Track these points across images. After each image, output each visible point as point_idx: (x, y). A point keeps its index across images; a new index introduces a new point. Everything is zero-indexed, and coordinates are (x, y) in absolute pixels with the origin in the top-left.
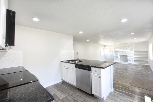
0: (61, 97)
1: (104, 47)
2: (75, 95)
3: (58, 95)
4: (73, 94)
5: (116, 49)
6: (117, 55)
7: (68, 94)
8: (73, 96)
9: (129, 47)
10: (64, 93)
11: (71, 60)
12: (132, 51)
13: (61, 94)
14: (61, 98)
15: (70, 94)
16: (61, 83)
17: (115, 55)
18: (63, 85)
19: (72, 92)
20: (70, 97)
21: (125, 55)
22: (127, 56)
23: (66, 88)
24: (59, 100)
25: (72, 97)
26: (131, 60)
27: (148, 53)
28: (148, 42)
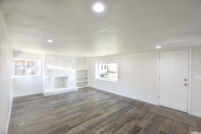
9: (70, 62)
12: (74, 70)
21: (65, 76)
26: (73, 83)
27: (89, 72)
28: (88, 59)
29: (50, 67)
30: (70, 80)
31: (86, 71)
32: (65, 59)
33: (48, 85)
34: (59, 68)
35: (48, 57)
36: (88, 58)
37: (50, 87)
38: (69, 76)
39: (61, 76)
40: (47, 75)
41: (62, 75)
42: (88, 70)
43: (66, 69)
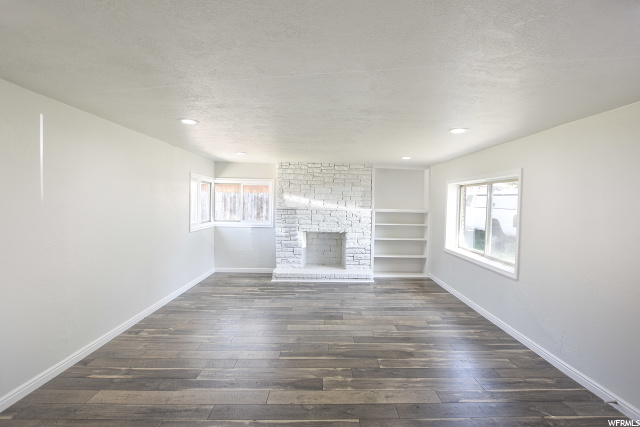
1: (216, 177)
5: (286, 197)
6: (291, 236)
9: (353, 185)
12: (369, 211)
17: (280, 231)
21: (335, 230)
22: (344, 233)
26: (362, 256)
27: (428, 223)
28: (427, 171)
29: (293, 199)
30: (352, 245)
31: (422, 216)
32: (338, 176)
33: (287, 254)
34: (318, 204)
35: (289, 171)
36: (428, 166)
37: (291, 260)
38: (348, 230)
39: (322, 230)
40: (284, 225)
41: (326, 228)
42: (427, 214)
43: (341, 207)
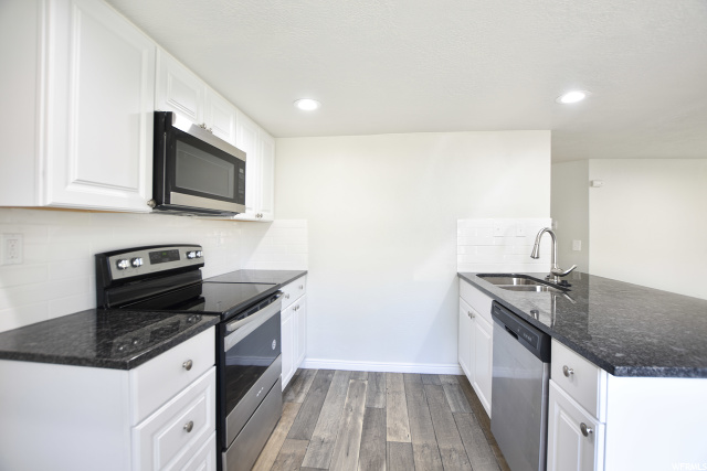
0: (396, 433)
2: (458, 464)
3: (395, 419)
4: (454, 456)
7: (431, 442)
8: (446, 463)
10: (422, 428)
11: (518, 276)
13: (405, 425)
14: (389, 439)
15: (442, 446)
16: (450, 381)
18: (451, 392)
19: (458, 446)
20: (429, 460)
23: (453, 410)
24: (378, 441)
25: (436, 463)
